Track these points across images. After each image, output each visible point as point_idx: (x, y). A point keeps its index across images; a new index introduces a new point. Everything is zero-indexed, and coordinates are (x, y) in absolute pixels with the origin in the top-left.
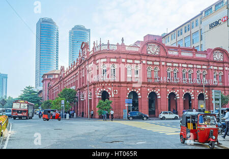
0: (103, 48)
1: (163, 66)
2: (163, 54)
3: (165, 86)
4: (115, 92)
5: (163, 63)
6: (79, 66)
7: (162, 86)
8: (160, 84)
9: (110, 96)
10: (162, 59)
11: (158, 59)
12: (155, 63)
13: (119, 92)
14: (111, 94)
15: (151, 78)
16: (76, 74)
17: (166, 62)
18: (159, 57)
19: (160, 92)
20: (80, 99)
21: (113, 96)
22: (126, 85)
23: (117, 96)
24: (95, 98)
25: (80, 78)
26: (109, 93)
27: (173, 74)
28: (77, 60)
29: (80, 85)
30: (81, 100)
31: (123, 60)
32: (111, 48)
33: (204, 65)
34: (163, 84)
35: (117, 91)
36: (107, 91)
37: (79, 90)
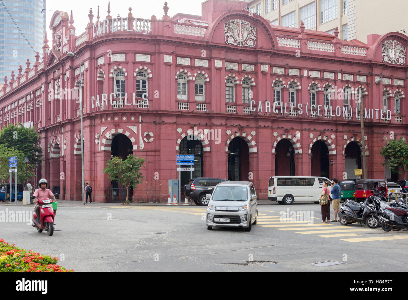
0: (117, 27)
1: (264, 74)
2: (264, 44)
3: (269, 124)
4: (148, 136)
5: (265, 68)
6: (45, 73)
7: (261, 124)
8: (256, 118)
9: (135, 147)
10: (261, 59)
11: (251, 58)
12: (244, 67)
13: (157, 137)
14: (137, 143)
15: (236, 105)
16: (34, 93)
17: (272, 66)
18: (254, 52)
19: (256, 138)
20: (47, 153)
21: (142, 146)
22: (173, 120)
23: (152, 147)
24: (93, 153)
25: (48, 103)
26: (133, 140)
27: (286, 93)
28: (38, 57)
29: (48, 119)
30: (52, 155)
31: (168, 59)
32: (137, 27)
33: (360, 74)
34: (265, 118)
35: (151, 134)
36: (127, 134)
37: (46, 130)
